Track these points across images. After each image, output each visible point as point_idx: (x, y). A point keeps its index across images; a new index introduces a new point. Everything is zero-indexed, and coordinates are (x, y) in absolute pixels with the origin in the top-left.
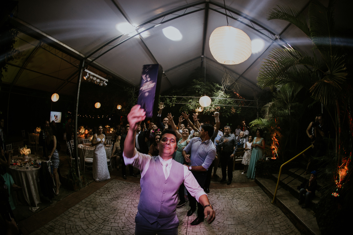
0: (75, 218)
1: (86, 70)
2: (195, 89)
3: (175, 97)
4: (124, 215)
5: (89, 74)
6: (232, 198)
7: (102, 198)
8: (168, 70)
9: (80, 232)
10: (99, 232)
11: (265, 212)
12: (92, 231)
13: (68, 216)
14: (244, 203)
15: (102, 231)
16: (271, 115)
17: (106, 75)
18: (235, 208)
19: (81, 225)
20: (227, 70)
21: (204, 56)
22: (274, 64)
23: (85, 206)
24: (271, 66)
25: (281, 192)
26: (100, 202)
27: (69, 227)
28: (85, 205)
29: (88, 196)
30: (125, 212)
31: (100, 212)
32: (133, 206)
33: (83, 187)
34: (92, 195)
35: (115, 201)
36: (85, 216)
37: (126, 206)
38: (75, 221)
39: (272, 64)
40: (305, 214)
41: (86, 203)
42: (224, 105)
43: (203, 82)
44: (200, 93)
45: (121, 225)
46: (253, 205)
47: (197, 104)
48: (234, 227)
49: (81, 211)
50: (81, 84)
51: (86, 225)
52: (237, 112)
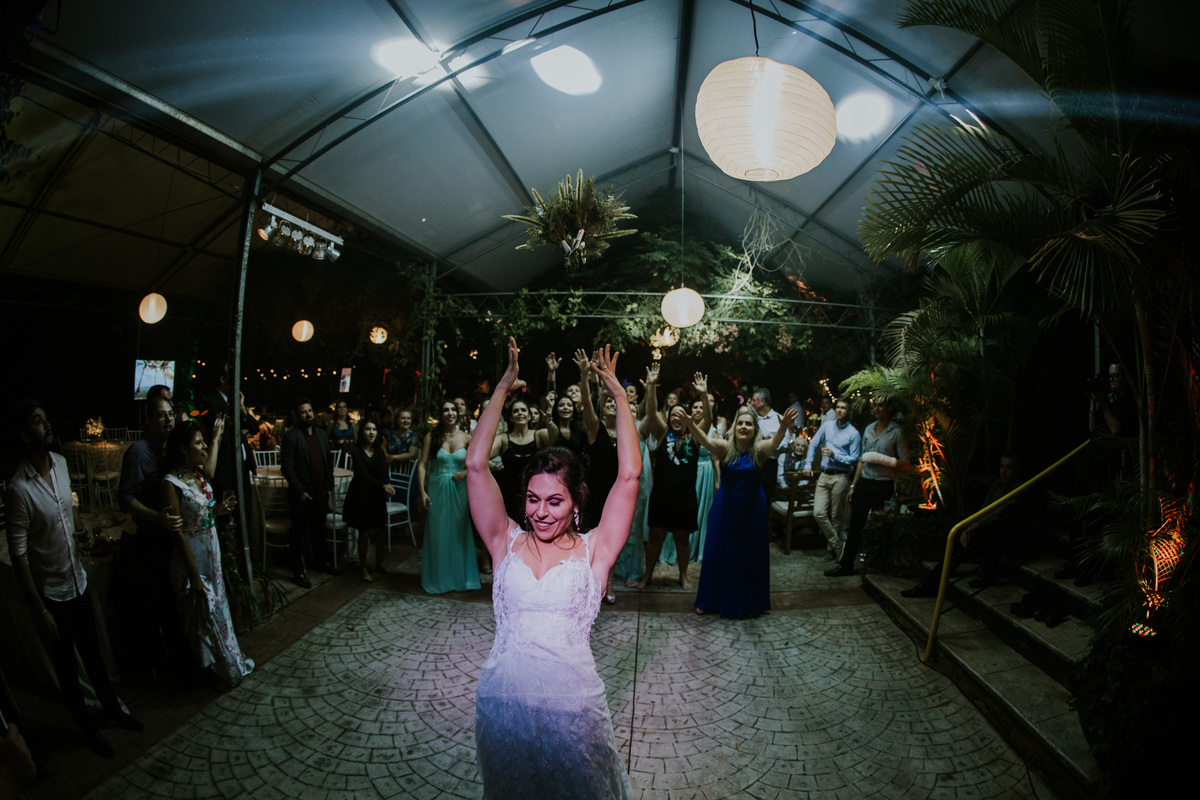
0: (245, 726)
1: (267, 207)
2: (648, 267)
3: (577, 293)
4: (410, 708)
5: (278, 219)
6: (785, 642)
7: (331, 652)
9: (264, 773)
10: (327, 770)
11: (898, 692)
12: (303, 767)
13: (216, 722)
14: (826, 661)
15: (338, 765)
16: (914, 357)
17: (331, 223)
18: (796, 678)
19: (264, 750)
20: (763, 200)
21: (680, 151)
22: (916, 177)
23: (276, 685)
25: (953, 624)
26: (327, 666)
27: (223, 760)
28: (275, 679)
29: (282, 650)
30: (414, 696)
31: (326, 702)
32: (441, 676)
33: (264, 618)
34: (300, 642)
35: (376, 662)
36: (277, 718)
37: (418, 676)
38: (242, 737)
40: (1041, 699)
41: (278, 672)
42: (751, 321)
43: (674, 240)
44: (666, 279)
45: (404, 741)
46: (856, 666)
47: (654, 319)
48: (793, 741)
49: (263, 702)
50: (249, 257)
51: (282, 747)
52: (798, 347)
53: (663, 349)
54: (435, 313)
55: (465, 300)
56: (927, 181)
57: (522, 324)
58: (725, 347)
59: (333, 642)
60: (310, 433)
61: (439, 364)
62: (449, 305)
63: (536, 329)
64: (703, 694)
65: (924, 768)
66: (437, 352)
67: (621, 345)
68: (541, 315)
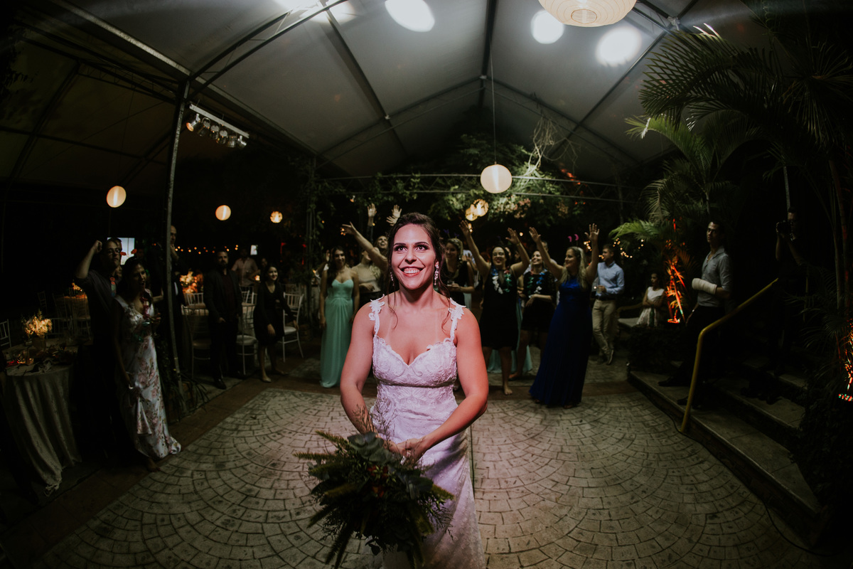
0: (169, 494)
1: (193, 107)
2: (466, 159)
3: (417, 175)
4: (298, 477)
5: (201, 116)
6: (580, 420)
7: (239, 435)
8: (399, 113)
9: (182, 532)
10: (232, 529)
11: (667, 455)
12: (213, 527)
13: (148, 491)
14: (611, 433)
15: (241, 525)
18: (592, 446)
19: (183, 513)
21: (489, 78)
23: (196, 461)
26: (235, 446)
27: (152, 521)
28: (195, 457)
29: (201, 435)
30: (301, 468)
31: (233, 474)
33: (190, 412)
34: (214, 429)
35: (272, 442)
36: (195, 488)
38: (167, 503)
40: (771, 455)
41: (198, 452)
42: (540, 194)
43: (484, 140)
45: (293, 504)
46: (634, 437)
47: (472, 193)
48: (598, 494)
49: (185, 475)
50: (179, 142)
51: (197, 510)
52: (574, 213)
54: (316, 192)
55: (337, 182)
57: (377, 198)
58: (521, 214)
59: (240, 428)
60: (225, 273)
62: (325, 186)
63: (388, 201)
64: (525, 460)
65: (696, 510)
66: (317, 220)
67: (447, 215)
68: (391, 191)
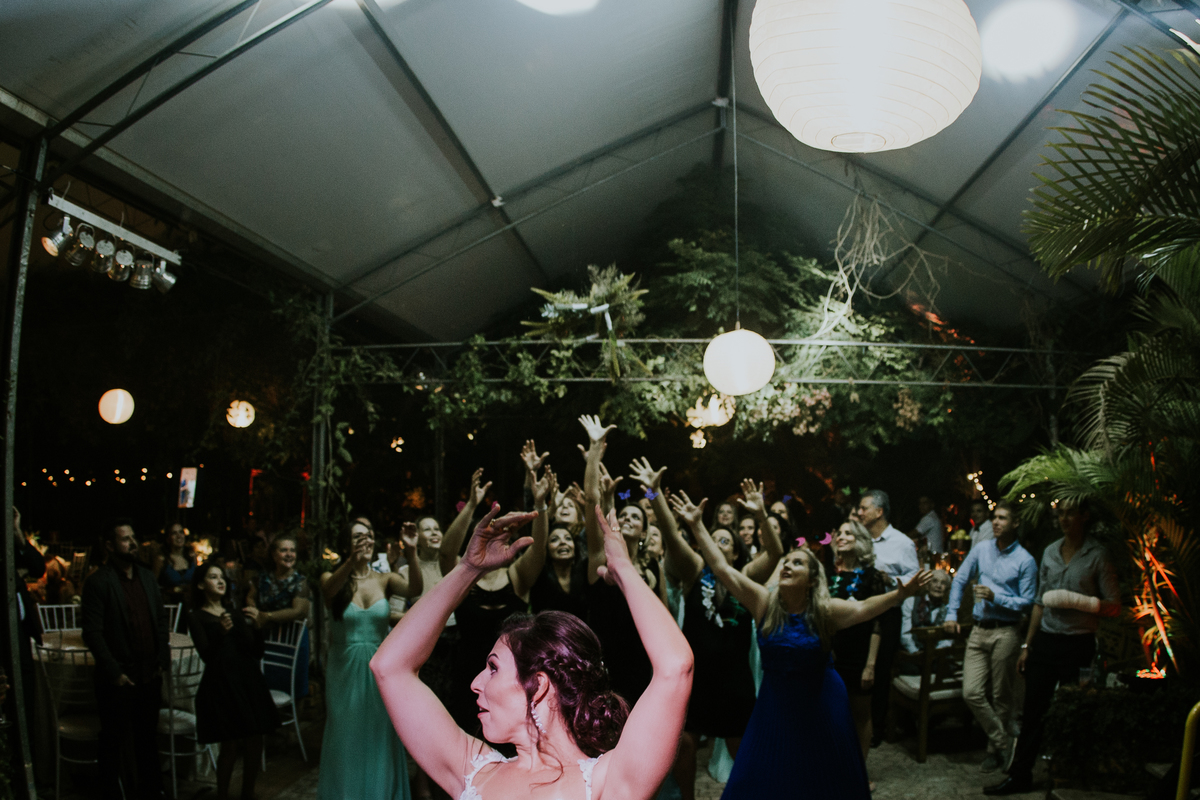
1: (57, 202)
2: (680, 296)
3: (565, 342)
5: (75, 221)
8: (524, 191)
16: (1120, 430)
17: (162, 227)
20: (866, 181)
21: (731, 103)
22: (1115, 134)
24: (1102, 148)
39: (1106, 136)
42: (851, 381)
43: (725, 252)
44: (711, 316)
47: (693, 382)
52: (930, 421)
53: (709, 431)
54: (332, 378)
55: (381, 355)
56: (1135, 140)
57: (475, 395)
58: (809, 425)
60: (130, 577)
61: (341, 462)
62: (355, 364)
63: (499, 401)
66: (336, 442)
67: (638, 427)
68: (506, 379)
